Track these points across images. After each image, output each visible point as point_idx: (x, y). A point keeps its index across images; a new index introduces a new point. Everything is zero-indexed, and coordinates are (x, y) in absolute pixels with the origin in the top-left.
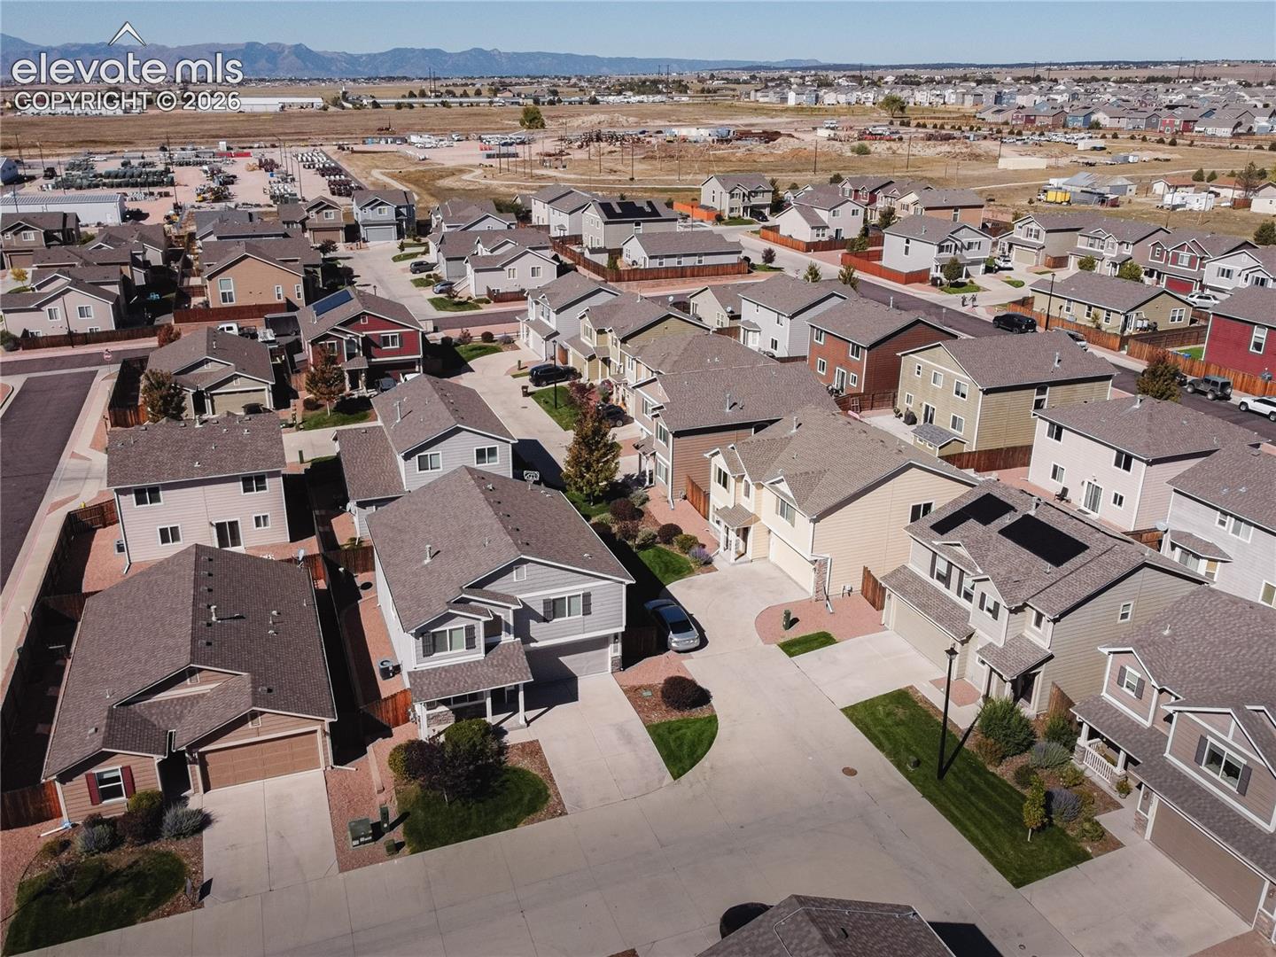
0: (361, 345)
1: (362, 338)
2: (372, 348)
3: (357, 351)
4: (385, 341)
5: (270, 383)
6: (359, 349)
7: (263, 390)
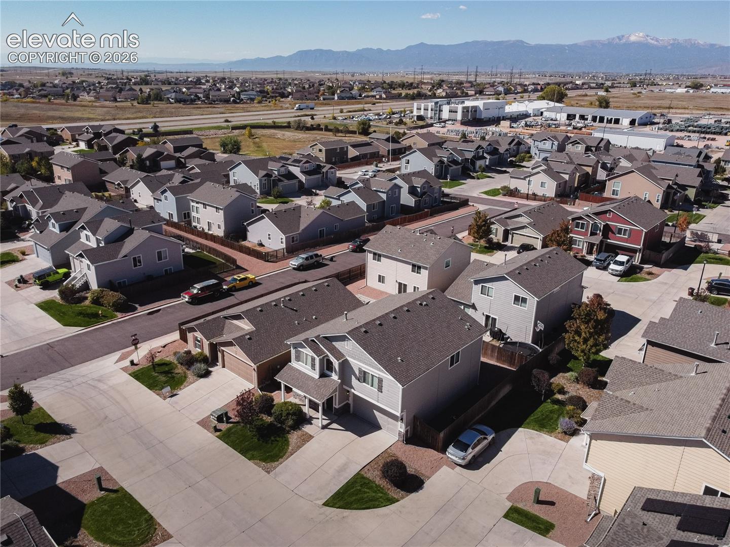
0: (602, 229)
1: (604, 225)
2: (610, 233)
3: (598, 232)
4: (620, 231)
5: (542, 236)
6: (600, 231)
7: (538, 238)
